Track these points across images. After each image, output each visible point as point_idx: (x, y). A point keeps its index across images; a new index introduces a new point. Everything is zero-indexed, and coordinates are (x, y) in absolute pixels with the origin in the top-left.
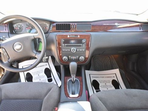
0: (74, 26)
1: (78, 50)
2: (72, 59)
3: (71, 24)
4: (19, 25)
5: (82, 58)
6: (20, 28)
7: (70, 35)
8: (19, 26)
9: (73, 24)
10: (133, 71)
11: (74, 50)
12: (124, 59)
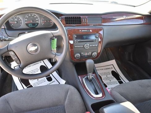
0: (84, 19)
1: (91, 46)
2: (85, 56)
3: (82, 17)
4: (16, 18)
5: (95, 54)
6: (17, 22)
7: (81, 30)
8: (16, 20)
9: (84, 17)
10: (130, 60)
11: (87, 46)
12: (119, 50)
